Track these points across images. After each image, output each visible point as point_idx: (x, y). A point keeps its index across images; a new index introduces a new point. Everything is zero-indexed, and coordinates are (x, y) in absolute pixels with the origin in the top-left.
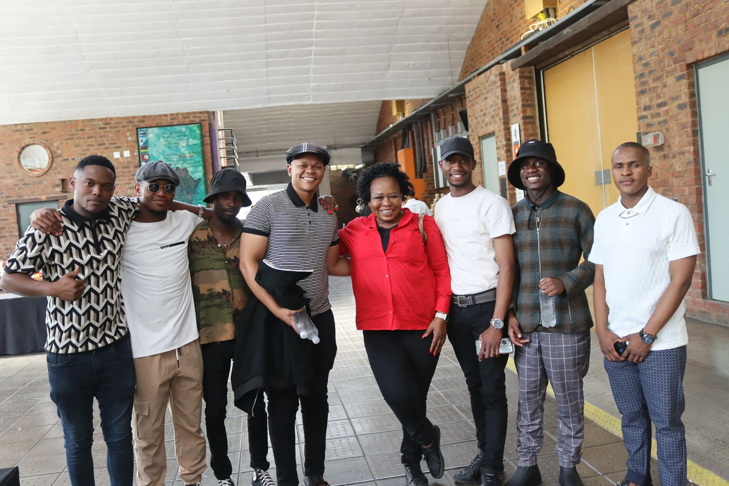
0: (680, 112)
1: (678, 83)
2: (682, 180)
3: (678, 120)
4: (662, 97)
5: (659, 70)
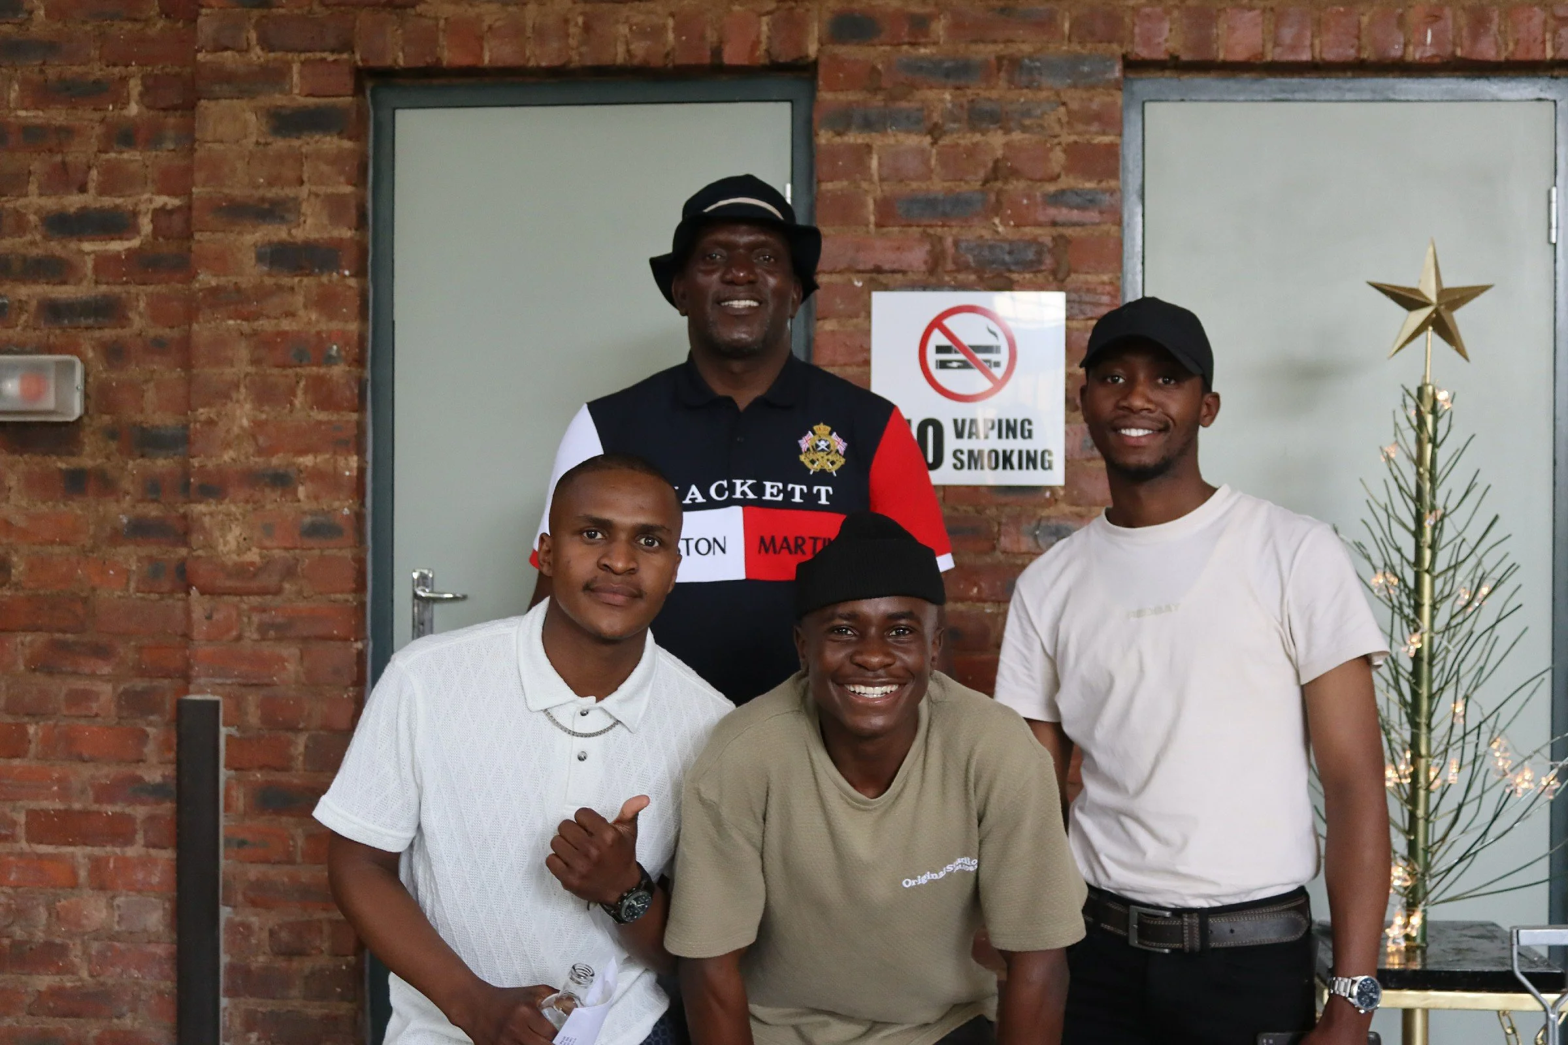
0: (286, 281)
1: (280, 144)
2: (263, 610)
3: (255, 316)
4: (92, 186)
5: (94, 53)
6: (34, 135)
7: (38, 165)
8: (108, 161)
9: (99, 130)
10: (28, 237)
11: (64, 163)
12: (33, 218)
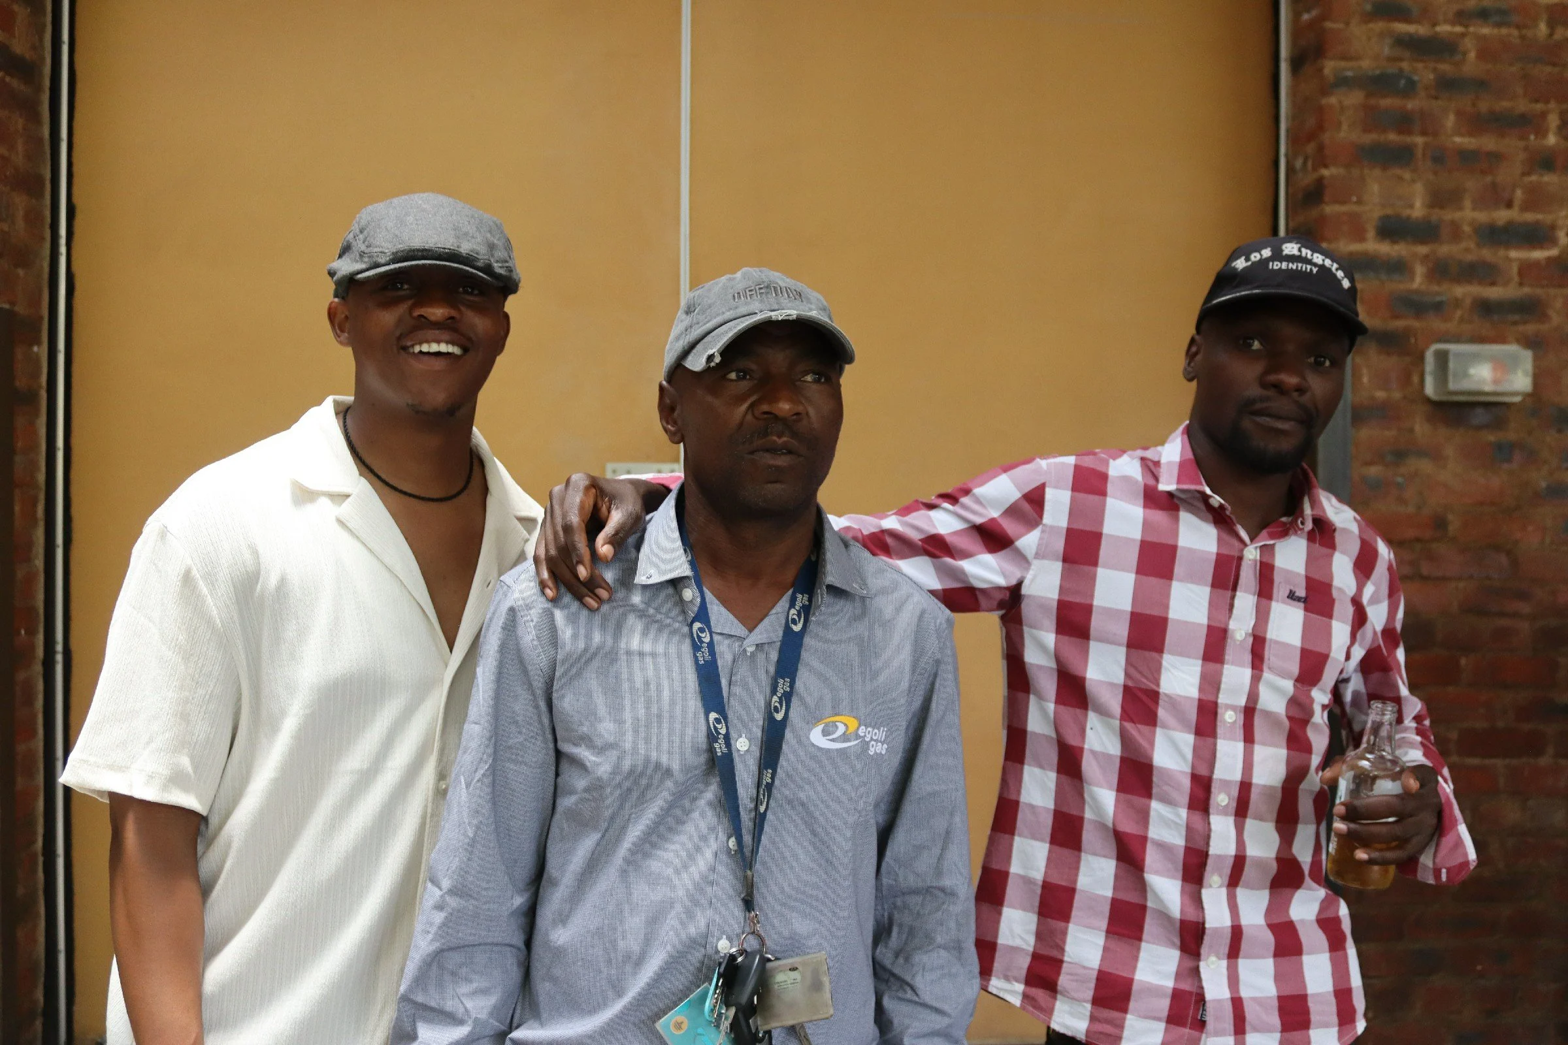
4: (1517, 203)
6: (1468, 158)
7: (1472, 184)
8: (1531, 182)
9: (1522, 156)
10: (1464, 245)
11: (1494, 185)
12: (1467, 229)
